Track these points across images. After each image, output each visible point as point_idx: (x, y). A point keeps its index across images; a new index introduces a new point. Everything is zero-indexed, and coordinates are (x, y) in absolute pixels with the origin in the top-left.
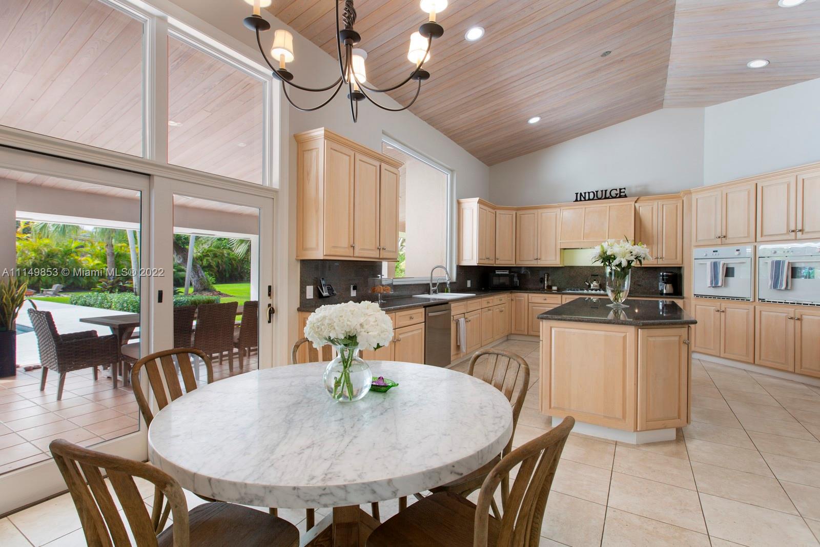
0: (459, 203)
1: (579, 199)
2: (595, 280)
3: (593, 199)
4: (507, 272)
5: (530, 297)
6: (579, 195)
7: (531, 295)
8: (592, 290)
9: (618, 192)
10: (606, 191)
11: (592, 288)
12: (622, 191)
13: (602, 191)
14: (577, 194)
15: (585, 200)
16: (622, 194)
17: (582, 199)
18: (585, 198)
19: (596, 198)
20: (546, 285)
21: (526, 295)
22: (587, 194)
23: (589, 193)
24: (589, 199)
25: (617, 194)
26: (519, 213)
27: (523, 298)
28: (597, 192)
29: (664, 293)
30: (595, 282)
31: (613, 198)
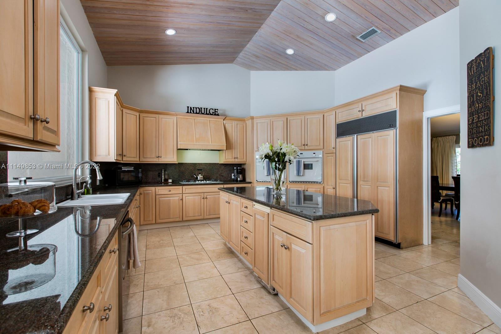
0: (91, 91)
1: (189, 112)
2: (200, 174)
3: (198, 113)
4: (132, 169)
5: (157, 190)
6: (189, 108)
7: (157, 188)
8: (198, 181)
9: (214, 111)
10: (207, 109)
11: (199, 179)
12: (216, 111)
13: (204, 108)
14: (188, 107)
15: (194, 113)
16: (216, 113)
17: (192, 112)
18: (193, 111)
19: (200, 113)
20: (163, 179)
21: (153, 188)
22: (195, 109)
23: (196, 108)
24: (196, 113)
25: (213, 113)
26: (142, 115)
27: (151, 191)
28: (201, 108)
29: (239, 180)
30: (200, 175)
31: (211, 114)
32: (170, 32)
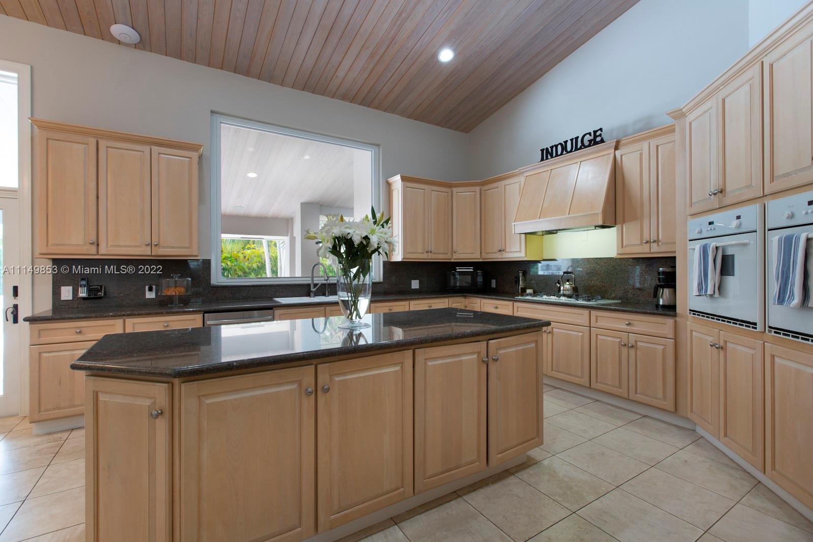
0: (389, 184)
2: (568, 280)
4: (471, 270)
5: (482, 304)
7: (484, 300)
11: (562, 292)
20: (520, 287)
21: (479, 300)
26: (483, 188)
29: (661, 303)
30: (568, 283)
31: (586, 147)
32: (446, 55)
